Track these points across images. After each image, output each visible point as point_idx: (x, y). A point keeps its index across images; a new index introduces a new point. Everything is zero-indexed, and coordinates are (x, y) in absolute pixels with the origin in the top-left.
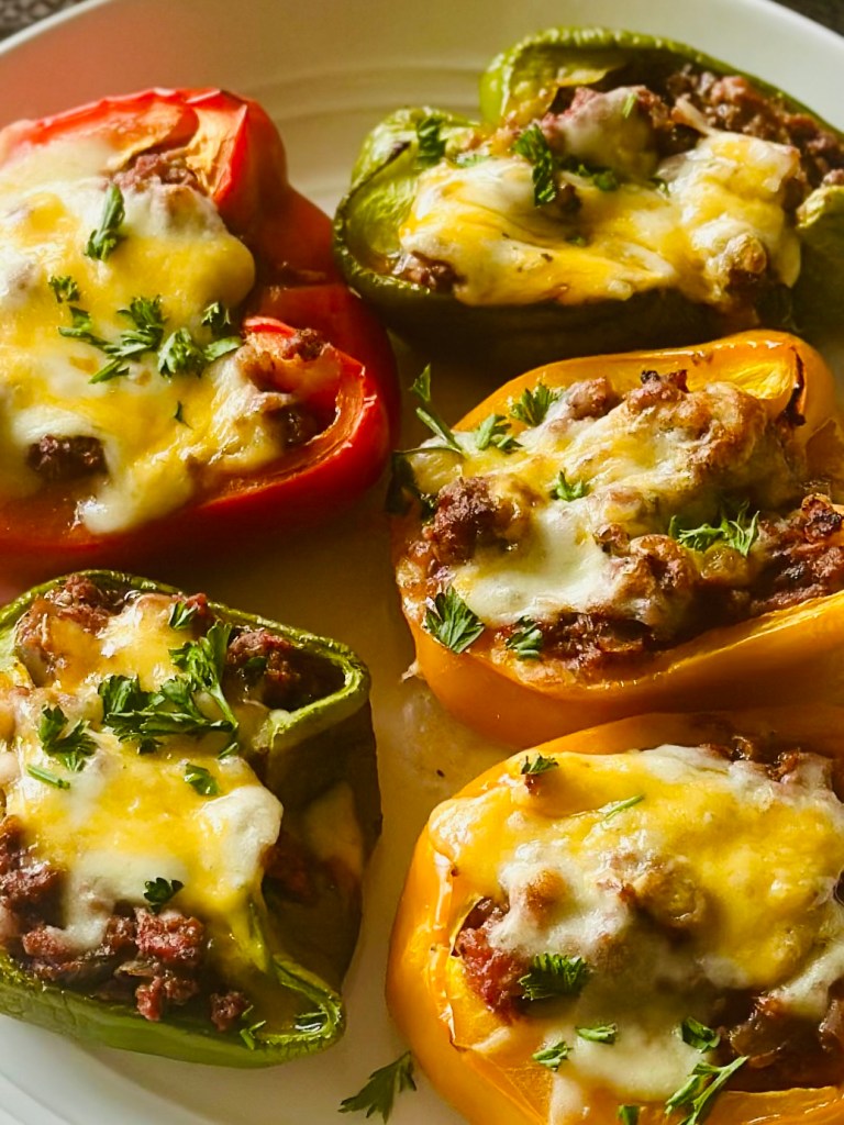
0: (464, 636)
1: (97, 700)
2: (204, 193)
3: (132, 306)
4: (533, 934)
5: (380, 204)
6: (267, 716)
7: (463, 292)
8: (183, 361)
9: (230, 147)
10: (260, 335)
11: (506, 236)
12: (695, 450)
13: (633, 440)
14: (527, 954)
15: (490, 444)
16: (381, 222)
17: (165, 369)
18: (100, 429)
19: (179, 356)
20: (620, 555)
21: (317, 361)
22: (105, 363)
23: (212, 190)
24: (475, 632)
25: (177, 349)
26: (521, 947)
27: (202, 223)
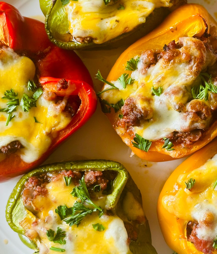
0: (147, 146)
1: (57, 215)
2: (7, 47)
3: (5, 95)
4: (210, 232)
5: (57, 20)
6: (106, 199)
7: (98, 42)
8: (29, 106)
9: (6, 27)
10: (46, 85)
11: (102, 19)
12: (191, 68)
13: (170, 71)
14: (211, 238)
15: (126, 84)
16: (60, 25)
17: (25, 110)
18: (16, 137)
19: (27, 105)
20: (185, 112)
21: (68, 88)
22: (7, 116)
23: (8, 44)
24: (149, 144)
25: (26, 103)
26: (209, 238)
27: (11, 58)
